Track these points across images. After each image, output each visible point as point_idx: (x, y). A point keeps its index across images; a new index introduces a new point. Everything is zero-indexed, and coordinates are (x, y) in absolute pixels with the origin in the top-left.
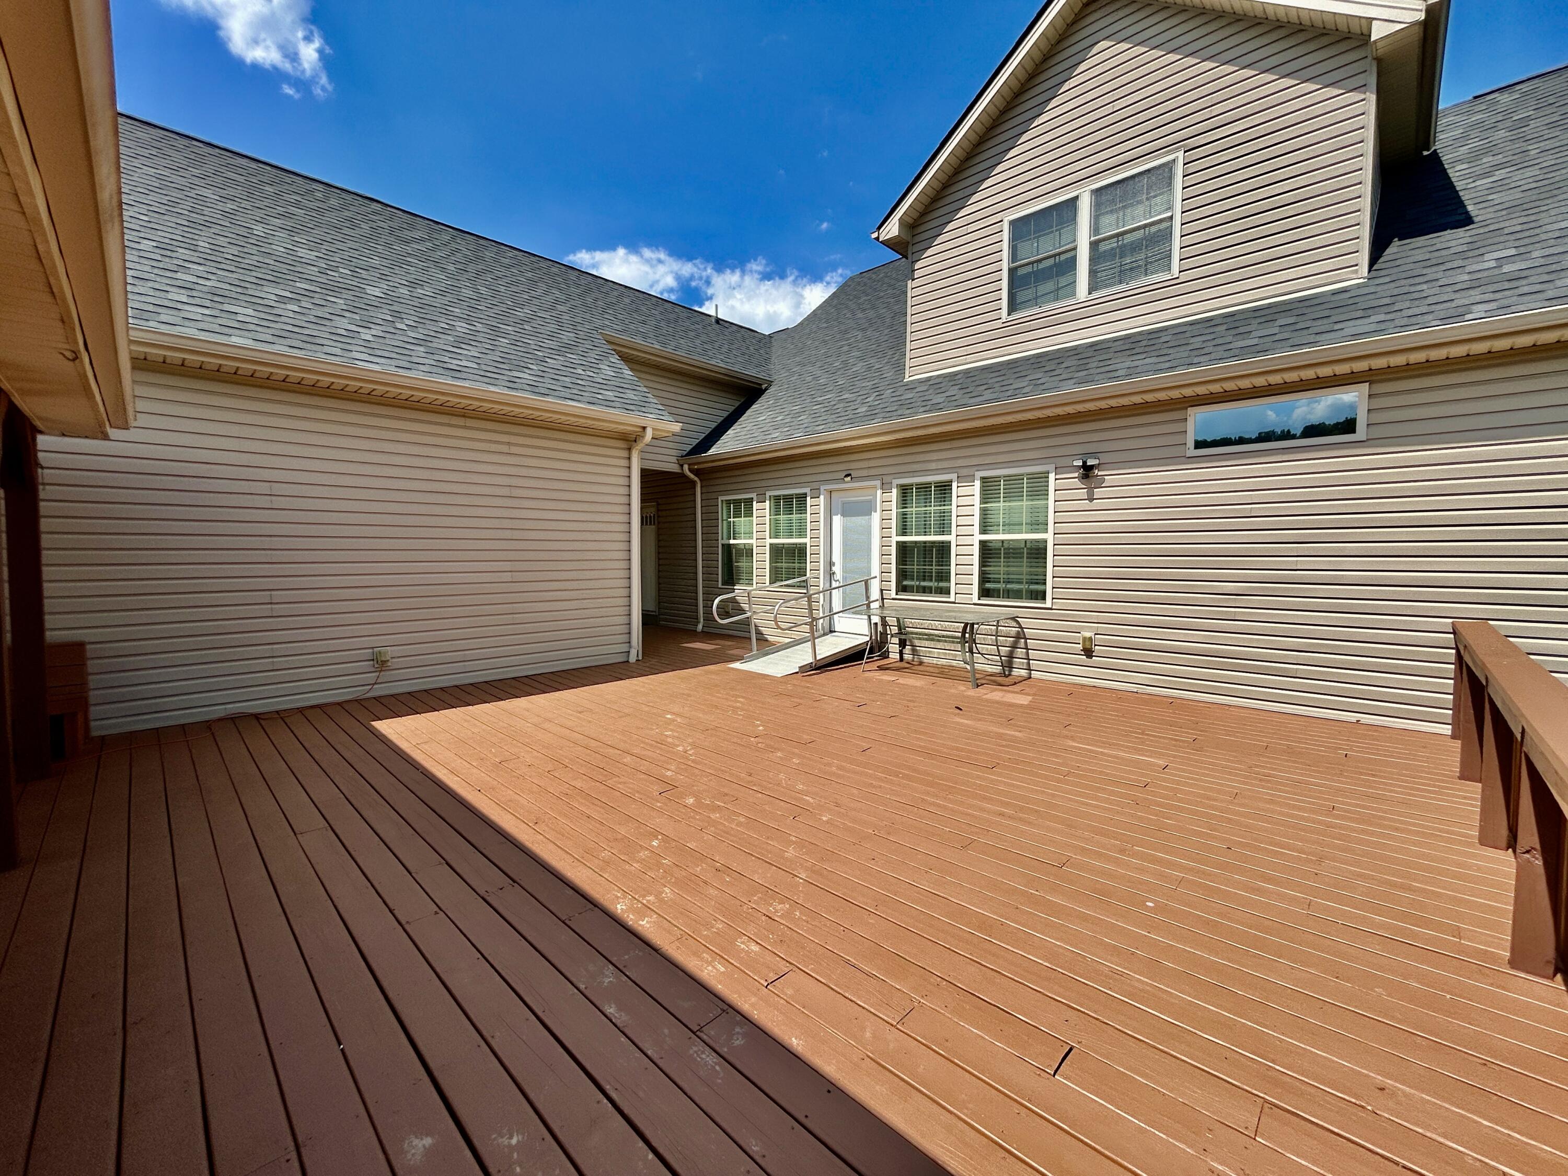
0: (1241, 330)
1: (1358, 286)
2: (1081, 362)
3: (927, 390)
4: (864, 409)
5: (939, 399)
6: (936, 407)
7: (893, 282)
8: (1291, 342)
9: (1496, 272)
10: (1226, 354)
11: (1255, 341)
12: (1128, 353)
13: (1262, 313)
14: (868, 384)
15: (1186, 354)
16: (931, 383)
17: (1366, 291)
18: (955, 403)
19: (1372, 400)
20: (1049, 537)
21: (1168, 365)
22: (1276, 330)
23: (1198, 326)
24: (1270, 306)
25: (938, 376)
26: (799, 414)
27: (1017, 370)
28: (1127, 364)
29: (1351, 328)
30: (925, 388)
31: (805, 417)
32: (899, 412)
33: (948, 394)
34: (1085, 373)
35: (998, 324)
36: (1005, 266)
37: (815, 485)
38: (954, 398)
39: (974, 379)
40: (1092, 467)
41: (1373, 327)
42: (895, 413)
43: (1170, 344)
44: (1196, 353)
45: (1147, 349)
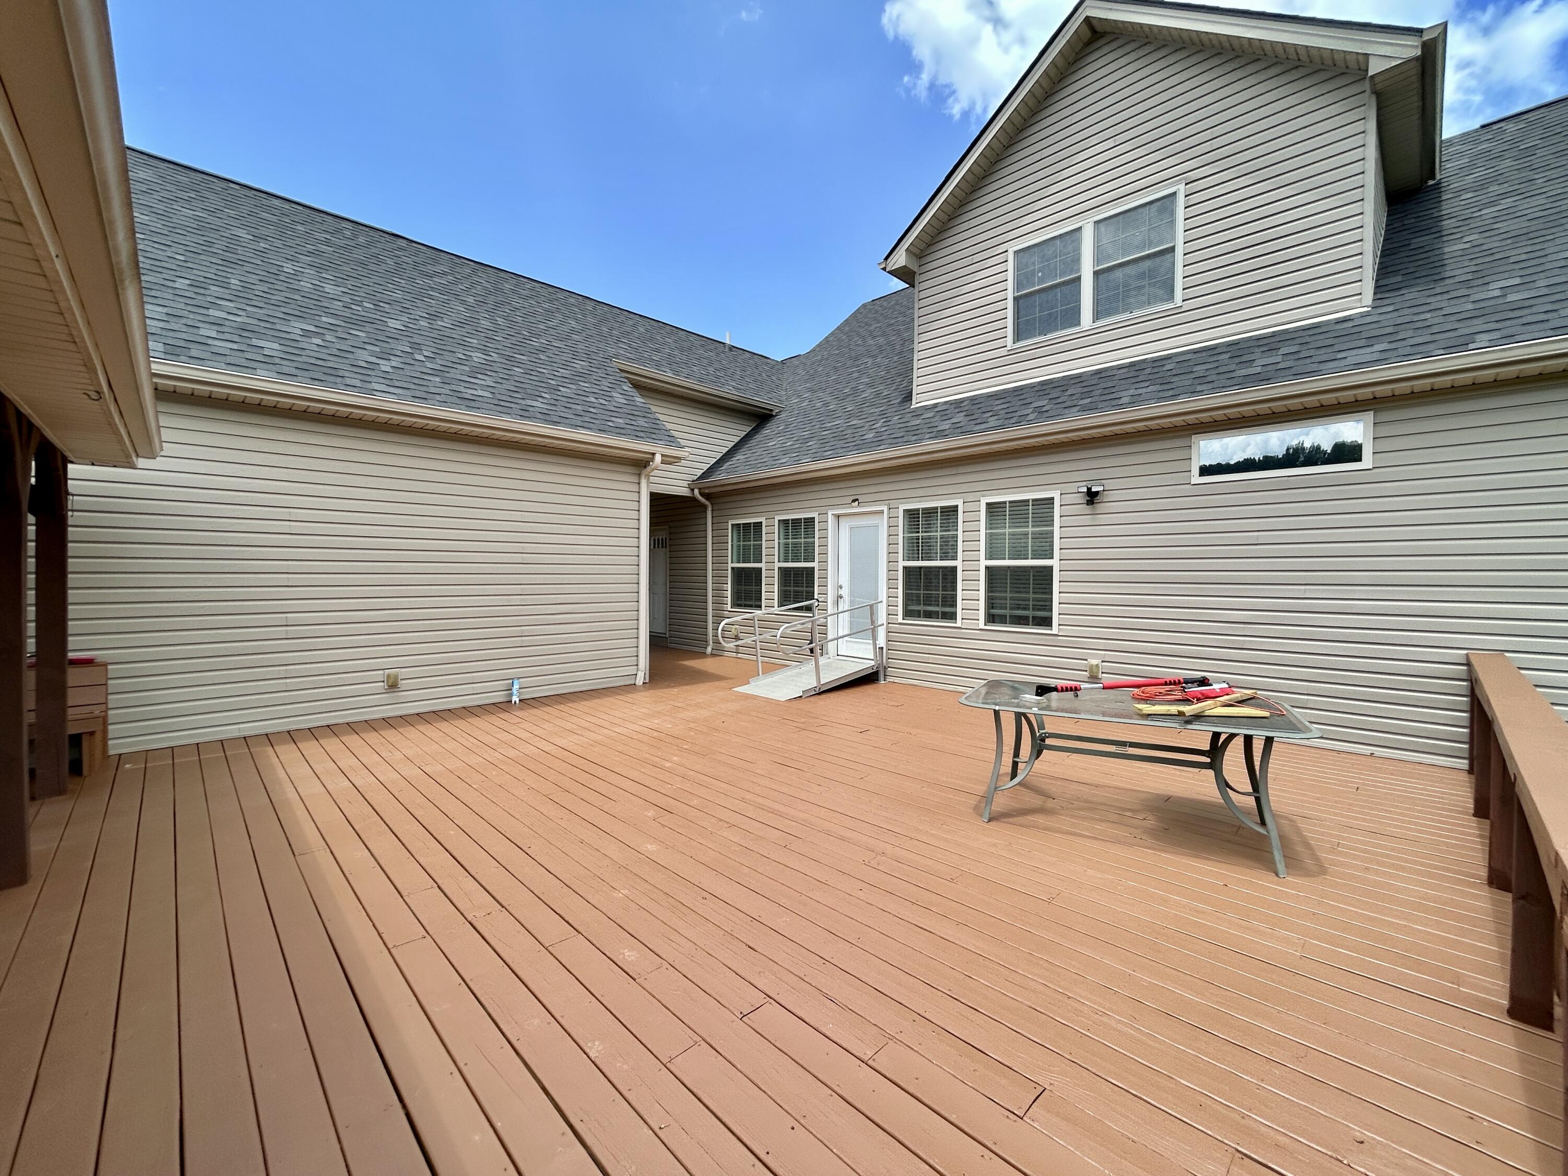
0: (1244, 358)
1: (1363, 315)
2: (1085, 390)
3: (933, 417)
4: (871, 435)
5: (945, 426)
6: (942, 434)
7: (903, 309)
8: (1294, 371)
9: (1500, 301)
10: (1229, 382)
11: (1259, 369)
12: (1134, 380)
13: (1265, 341)
14: (877, 410)
15: (1190, 382)
16: (937, 410)
17: (1369, 319)
18: (959, 430)
19: (1378, 428)
20: (1054, 563)
21: (1171, 393)
22: (1279, 359)
23: (1204, 354)
24: (1274, 334)
25: (946, 403)
26: (807, 440)
27: (1022, 397)
28: (1132, 392)
29: (1354, 357)
30: (931, 415)
31: (813, 443)
32: (905, 439)
33: (954, 420)
34: (1089, 400)
35: (1003, 352)
36: (1010, 295)
37: (823, 510)
38: (959, 425)
39: (979, 406)
40: (1097, 493)
41: (1376, 356)
42: (900, 440)
43: (1174, 372)
44: (1198, 381)
45: (1151, 377)
